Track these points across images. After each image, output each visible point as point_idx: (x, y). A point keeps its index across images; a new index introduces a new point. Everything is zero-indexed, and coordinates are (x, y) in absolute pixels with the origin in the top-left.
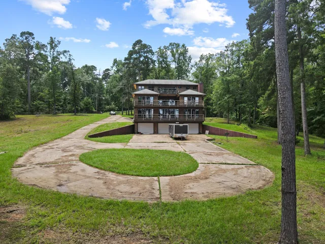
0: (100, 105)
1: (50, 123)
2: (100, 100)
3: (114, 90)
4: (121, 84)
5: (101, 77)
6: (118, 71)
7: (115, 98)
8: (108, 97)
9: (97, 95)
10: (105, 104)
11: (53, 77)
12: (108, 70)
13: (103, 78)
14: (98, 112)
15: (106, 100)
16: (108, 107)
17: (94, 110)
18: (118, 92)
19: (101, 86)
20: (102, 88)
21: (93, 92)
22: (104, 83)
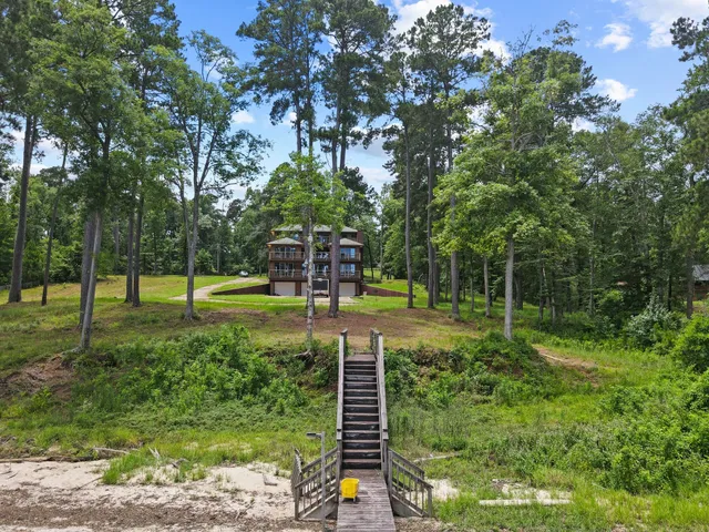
0: (223, 263)
1: (155, 284)
2: (223, 255)
3: (248, 238)
4: (258, 228)
5: (225, 214)
6: (253, 207)
7: (248, 252)
8: (236, 249)
9: (218, 245)
10: (232, 262)
11: (155, 219)
12: (238, 201)
13: (230, 216)
14: (221, 274)
15: (233, 255)
16: (236, 267)
17: (214, 270)
18: (254, 241)
19: (226, 231)
20: (226, 233)
21: (212, 240)
22: (231, 224)
